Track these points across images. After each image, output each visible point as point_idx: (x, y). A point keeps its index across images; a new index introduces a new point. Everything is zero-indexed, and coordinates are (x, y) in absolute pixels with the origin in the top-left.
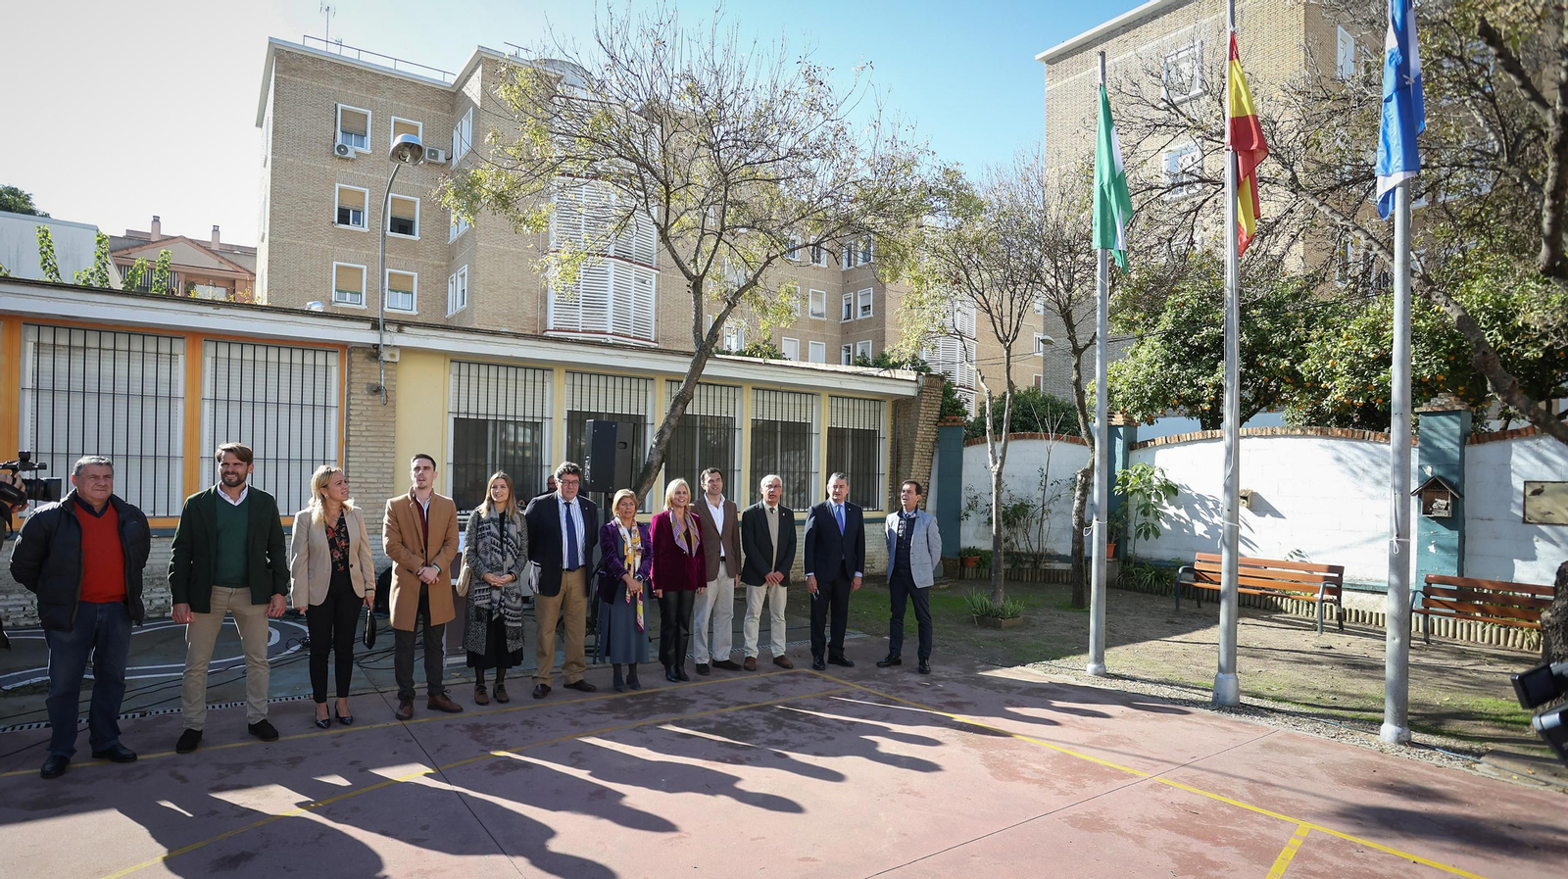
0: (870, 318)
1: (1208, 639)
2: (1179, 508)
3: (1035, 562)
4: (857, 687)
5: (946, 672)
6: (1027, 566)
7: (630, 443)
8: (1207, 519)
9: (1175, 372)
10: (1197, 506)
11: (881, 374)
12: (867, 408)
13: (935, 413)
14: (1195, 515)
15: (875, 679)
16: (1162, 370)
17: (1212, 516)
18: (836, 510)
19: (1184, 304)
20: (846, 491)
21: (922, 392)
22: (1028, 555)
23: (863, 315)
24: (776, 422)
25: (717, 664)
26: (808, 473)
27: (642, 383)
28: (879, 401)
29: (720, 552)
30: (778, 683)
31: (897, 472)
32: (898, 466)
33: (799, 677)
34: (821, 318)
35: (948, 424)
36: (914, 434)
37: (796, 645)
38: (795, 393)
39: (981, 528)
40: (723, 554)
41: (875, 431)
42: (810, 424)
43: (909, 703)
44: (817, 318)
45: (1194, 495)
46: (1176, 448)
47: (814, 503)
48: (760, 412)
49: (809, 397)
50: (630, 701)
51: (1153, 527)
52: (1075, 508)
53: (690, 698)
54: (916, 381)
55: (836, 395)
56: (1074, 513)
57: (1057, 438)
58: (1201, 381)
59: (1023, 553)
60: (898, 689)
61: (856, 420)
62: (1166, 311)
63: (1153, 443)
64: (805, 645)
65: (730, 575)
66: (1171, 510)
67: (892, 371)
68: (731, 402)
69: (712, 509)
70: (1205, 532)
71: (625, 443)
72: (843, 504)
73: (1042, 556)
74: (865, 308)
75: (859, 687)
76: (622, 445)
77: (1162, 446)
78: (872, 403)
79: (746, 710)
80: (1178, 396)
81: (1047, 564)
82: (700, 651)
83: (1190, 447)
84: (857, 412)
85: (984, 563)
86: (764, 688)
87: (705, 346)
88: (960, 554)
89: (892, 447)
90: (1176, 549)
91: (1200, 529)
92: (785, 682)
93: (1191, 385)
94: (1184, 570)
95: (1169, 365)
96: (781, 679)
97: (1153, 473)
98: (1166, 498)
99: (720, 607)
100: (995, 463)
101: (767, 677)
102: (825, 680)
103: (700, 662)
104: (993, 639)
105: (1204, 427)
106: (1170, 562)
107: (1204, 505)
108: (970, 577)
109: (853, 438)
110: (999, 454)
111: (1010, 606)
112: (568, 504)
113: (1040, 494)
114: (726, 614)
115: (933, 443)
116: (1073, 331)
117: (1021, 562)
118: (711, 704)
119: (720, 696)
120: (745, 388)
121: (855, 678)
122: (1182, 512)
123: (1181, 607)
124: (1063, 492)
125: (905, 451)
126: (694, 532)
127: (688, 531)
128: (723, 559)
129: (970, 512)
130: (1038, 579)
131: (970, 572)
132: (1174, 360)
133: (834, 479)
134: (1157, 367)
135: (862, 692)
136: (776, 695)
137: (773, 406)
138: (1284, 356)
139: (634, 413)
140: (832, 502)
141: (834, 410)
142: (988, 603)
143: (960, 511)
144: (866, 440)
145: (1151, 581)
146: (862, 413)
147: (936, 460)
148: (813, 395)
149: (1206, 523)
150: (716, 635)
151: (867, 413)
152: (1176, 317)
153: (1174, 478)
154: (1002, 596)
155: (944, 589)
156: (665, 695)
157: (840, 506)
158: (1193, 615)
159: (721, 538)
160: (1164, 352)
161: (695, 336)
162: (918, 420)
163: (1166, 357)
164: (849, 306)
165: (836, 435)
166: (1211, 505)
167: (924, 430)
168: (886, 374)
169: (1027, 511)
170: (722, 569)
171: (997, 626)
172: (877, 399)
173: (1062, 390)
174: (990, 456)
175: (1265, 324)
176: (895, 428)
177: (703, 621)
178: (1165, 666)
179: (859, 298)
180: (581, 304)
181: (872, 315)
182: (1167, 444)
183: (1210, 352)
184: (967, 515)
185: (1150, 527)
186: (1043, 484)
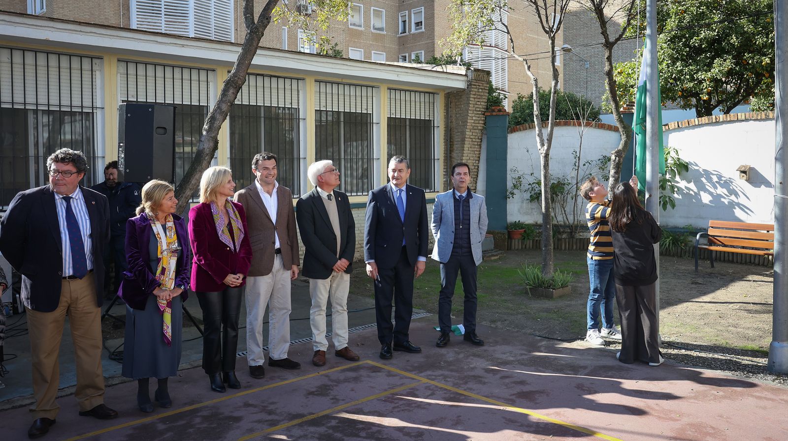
0: (423, 32)
1: (732, 298)
2: (689, 182)
3: (571, 232)
4: (423, 380)
5: (511, 352)
6: (564, 236)
7: (170, 128)
8: (712, 190)
9: (679, 69)
10: (703, 180)
11: (434, 69)
12: (422, 100)
13: (482, 105)
14: (701, 187)
15: (441, 368)
16: (668, 67)
17: (716, 188)
18: (396, 195)
19: (685, 12)
20: (406, 175)
21: (471, 85)
22: (565, 226)
23: (416, 29)
24: (338, 112)
25: (274, 363)
26: (370, 160)
27: (203, 74)
28: (433, 93)
29: (274, 243)
30: (338, 382)
31: (450, 157)
32: (451, 151)
33: (363, 373)
34: (381, 32)
35: (494, 114)
36: (465, 122)
37: (360, 330)
38: (356, 85)
39: (525, 204)
40: (277, 245)
41: (429, 121)
42: (371, 115)
43: (479, 397)
44: (378, 32)
45: (701, 170)
46: (686, 131)
47: (376, 188)
48: (323, 103)
49: (370, 89)
50: (161, 427)
51: (669, 199)
52: (610, 185)
53: (236, 414)
54: (466, 75)
55: (395, 88)
56: (609, 189)
57: (588, 125)
58: (701, 75)
59: (561, 226)
60: (466, 380)
61: (413, 110)
62: (671, 17)
63: (667, 127)
64: (369, 330)
65: (286, 266)
66: (682, 184)
67: (444, 66)
68: (295, 93)
69: (265, 197)
70: (710, 201)
71: (165, 128)
72: (404, 188)
73: (577, 226)
74: (418, 24)
75: (425, 380)
76: (162, 131)
77: (674, 130)
78: (427, 95)
79: (300, 425)
80: (683, 89)
81: (581, 234)
82: (253, 352)
83: (697, 130)
84: (413, 104)
85: (528, 235)
86: (322, 391)
87: (256, 28)
88: (507, 228)
89: (446, 135)
90: (688, 217)
91: (706, 198)
92: (347, 380)
93: (692, 79)
94: (701, 236)
95: (674, 63)
96: (342, 377)
97: (669, 153)
98: (679, 174)
99: (276, 303)
100: (543, 145)
101: (327, 376)
102: (390, 374)
103: (253, 364)
104: (548, 311)
105: (699, 115)
106: (683, 228)
107: (709, 180)
108: (517, 248)
109: (410, 127)
110: (545, 137)
111: (559, 277)
112: (67, 199)
113: (574, 173)
114: (283, 309)
115: (481, 130)
116: (605, 27)
117: (560, 233)
118: (259, 421)
119: (272, 407)
120: (308, 80)
121: (420, 369)
122: (692, 186)
123: (699, 268)
124: (593, 171)
125: (457, 138)
126: (237, 224)
127: (230, 224)
128: (278, 251)
129: (515, 191)
130: (575, 247)
131: (516, 243)
132: (677, 59)
133: (393, 163)
134: (664, 64)
135: (428, 388)
136: (336, 400)
137: (335, 97)
138: (765, 55)
139: (195, 103)
140: (393, 187)
141: (393, 102)
142: (539, 274)
143: (506, 191)
144: (423, 128)
145: (669, 245)
146: (418, 104)
147: (484, 146)
148: (373, 87)
149: (711, 194)
150: (272, 332)
151: (423, 105)
152: (679, 22)
153: (685, 158)
154: (552, 267)
155: (495, 261)
156: (205, 413)
157: (401, 191)
158: (710, 275)
159: (275, 228)
160: (670, 51)
161: (246, 18)
162: (468, 110)
163: (671, 57)
164: (404, 22)
165: (395, 125)
166: (715, 179)
167: (474, 119)
168: (439, 69)
169: (564, 189)
170: (277, 262)
171: (549, 297)
172: (431, 92)
173: (578, 89)
174: (538, 139)
175: (749, 28)
176: (448, 117)
177: (256, 319)
178: (707, 329)
179: (413, 15)
180: (163, 13)
181: (423, 30)
182: (679, 128)
183: (706, 52)
184: (513, 194)
185: (667, 199)
186: (577, 164)
